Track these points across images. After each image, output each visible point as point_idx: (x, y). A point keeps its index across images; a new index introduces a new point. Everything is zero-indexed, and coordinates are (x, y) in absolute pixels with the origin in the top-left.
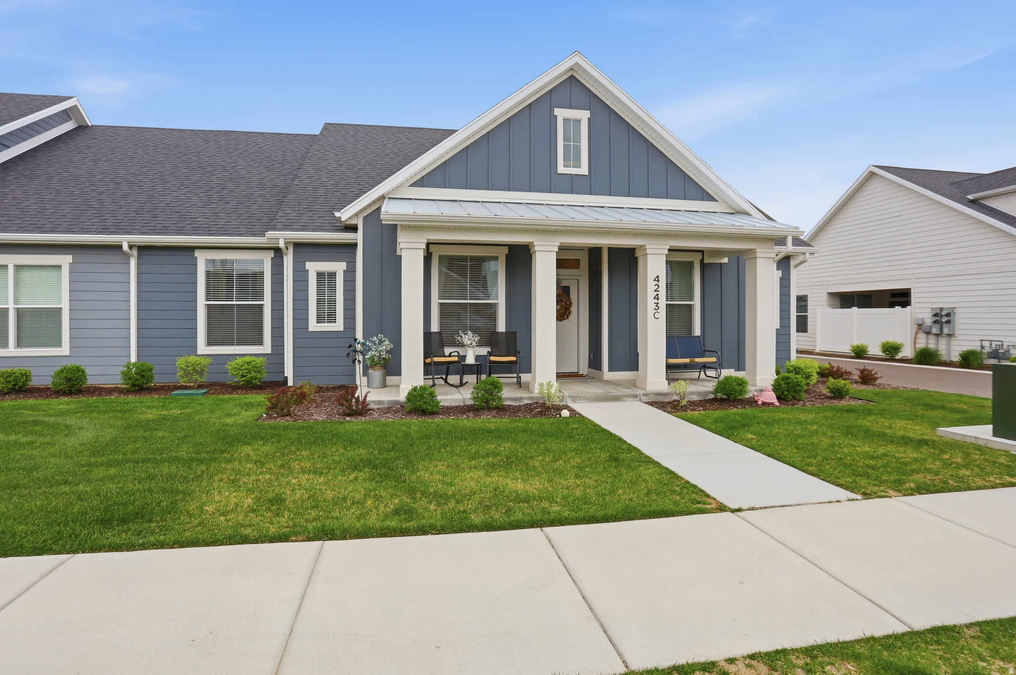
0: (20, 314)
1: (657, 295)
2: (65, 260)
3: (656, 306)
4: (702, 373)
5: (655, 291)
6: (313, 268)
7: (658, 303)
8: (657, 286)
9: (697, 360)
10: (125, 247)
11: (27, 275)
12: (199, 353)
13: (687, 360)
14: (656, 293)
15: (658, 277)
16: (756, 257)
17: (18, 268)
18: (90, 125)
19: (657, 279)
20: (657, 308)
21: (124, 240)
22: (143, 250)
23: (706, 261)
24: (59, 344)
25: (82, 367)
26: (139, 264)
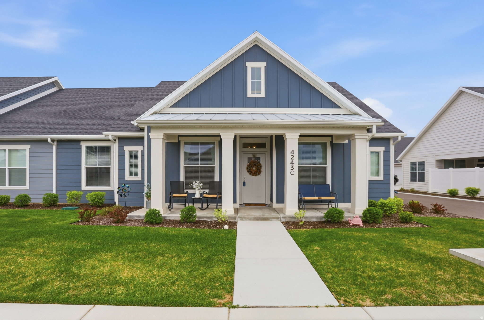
0: (11, 171)
1: (293, 161)
2: (27, 147)
3: (292, 167)
4: (330, 205)
5: (291, 159)
6: (128, 149)
7: (293, 166)
8: (292, 157)
9: (323, 198)
10: (49, 141)
11: (14, 154)
12: (82, 189)
13: (317, 198)
14: (292, 160)
15: (293, 151)
16: (355, 139)
17: (10, 151)
18: (64, 88)
19: (293, 152)
20: (292, 169)
21: (49, 137)
22: (60, 142)
23: (334, 142)
24: (25, 184)
25: (29, 195)
26: (57, 149)
